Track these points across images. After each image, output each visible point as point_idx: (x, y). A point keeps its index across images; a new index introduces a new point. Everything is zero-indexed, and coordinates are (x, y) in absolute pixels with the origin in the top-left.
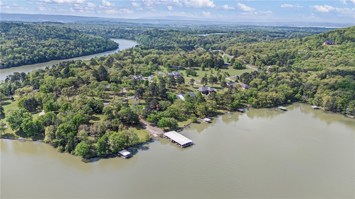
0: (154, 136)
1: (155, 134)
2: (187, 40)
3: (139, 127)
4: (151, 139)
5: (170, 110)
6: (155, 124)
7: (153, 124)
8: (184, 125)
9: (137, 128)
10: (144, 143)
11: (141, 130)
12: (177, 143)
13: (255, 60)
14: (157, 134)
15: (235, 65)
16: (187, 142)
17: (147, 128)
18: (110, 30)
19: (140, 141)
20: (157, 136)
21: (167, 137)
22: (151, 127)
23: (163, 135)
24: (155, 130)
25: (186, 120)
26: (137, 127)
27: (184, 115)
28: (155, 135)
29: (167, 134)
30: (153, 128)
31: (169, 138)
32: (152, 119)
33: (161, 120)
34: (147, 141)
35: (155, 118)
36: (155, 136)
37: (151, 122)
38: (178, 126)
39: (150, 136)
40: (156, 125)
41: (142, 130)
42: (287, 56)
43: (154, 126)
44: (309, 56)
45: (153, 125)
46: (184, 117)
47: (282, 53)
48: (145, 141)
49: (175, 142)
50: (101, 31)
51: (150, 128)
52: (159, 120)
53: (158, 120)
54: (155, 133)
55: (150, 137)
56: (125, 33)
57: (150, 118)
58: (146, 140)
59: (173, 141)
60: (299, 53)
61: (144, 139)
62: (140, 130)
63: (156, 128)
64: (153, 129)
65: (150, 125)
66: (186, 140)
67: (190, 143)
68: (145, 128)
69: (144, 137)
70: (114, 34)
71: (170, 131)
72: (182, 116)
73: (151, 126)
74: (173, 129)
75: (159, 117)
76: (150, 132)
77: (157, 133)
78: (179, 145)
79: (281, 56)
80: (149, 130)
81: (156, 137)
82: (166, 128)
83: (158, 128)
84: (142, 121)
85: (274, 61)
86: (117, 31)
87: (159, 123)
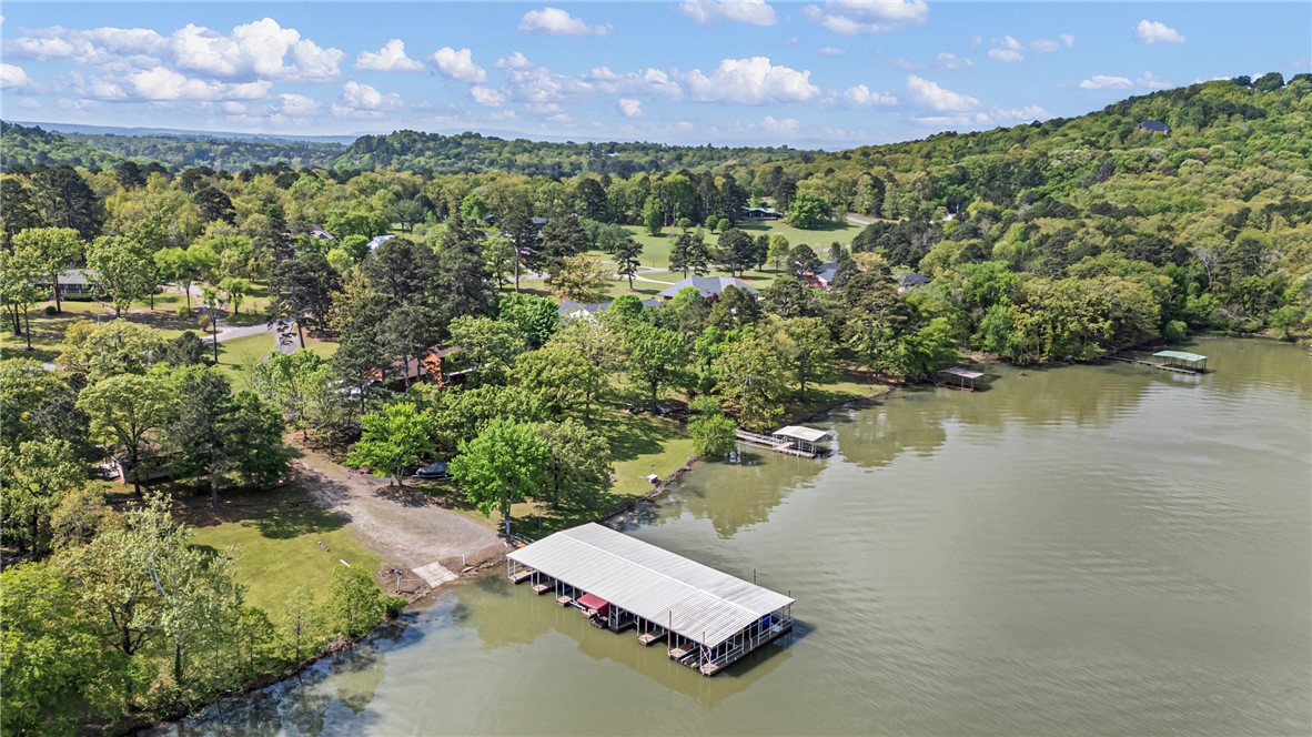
0: (425, 585)
1: (434, 566)
2: (544, 162)
3: (284, 514)
4: (394, 613)
5: (539, 373)
6: (422, 484)
7: (407, 482)
8: (655, 481)
9: (264, 527)
10: (327, 654)
11: (300, 539)
12: (650, 626)
13: (882, 191)
14: (449, 564)
15: (801, 207)
16: (754, 614)
17: (356, 522)
18: (206, 146)
19: (283, 641)
20: (449, 576)
21: (543, 578)
22: (395, 507)
23: (504, 562)
24: (429, 532)
25: (651, 448)
26: (270, 516)
27: (630, 418)
28: (434, 574)
29: (534, 555)
30: (412, 511)
31: (569, 590)
32: (399, 436)
33: (482, 440)
34: (354, 636)
35: (426, 429)
36: (434, 584)
37: (392, 466)
38: (613, 491)
39: (381, 581)
40: (435, 492)
41: (307, 543)
42: (1007, 178)
43: (417, 503)
44: (1111, 170)
45: (408, 490)
46: (631, 427)
47: (981, 166)
48: (341, 640)
49: (628, 622)
50: (162, 150)
51: (378, 514)
52: (462, 445)
53: (450, 450)
54: (431, 550)
55: (389, 595)
56: (274, 156)
57: (382, 434)
58: (343, 624)
59: (607, 609)
60: (1055, 163)
61: (321, 623)
62: (289, 535)
63: (431, 512)
64: (407, 525)
65: (382, 493)
66: (733, 595)
67: (771, 619)
68: (341, 521)
69: (322, 598)
70: (224, 162)
71: (555, 526)
72: (617, 424)
73: (395, 499)
74: (574, 512)
75: (458, 426)
76: (385, 548)
77: (444, 551)
78: (678, 652)
79: (981, 179)
80: (374, 535)
81: (444, 586)
82: (520, 510)
83: (456, 516)
84: (312, 464)
85: (958, 199)
86: (237, 151)
87: (466, 468)
